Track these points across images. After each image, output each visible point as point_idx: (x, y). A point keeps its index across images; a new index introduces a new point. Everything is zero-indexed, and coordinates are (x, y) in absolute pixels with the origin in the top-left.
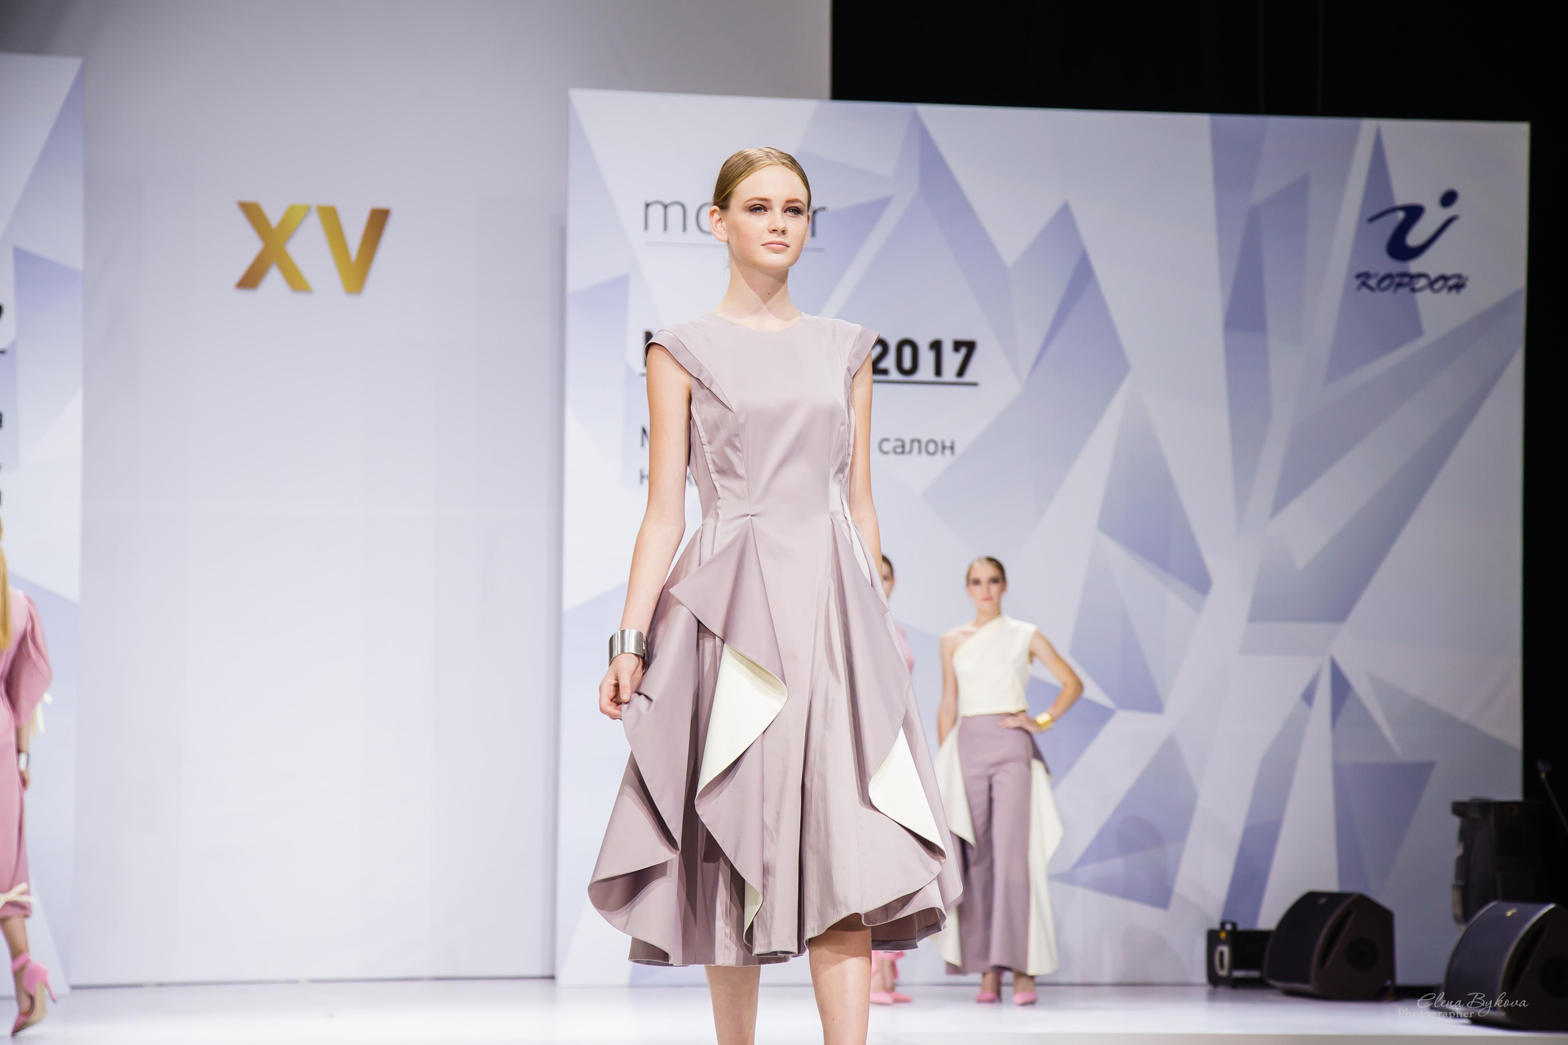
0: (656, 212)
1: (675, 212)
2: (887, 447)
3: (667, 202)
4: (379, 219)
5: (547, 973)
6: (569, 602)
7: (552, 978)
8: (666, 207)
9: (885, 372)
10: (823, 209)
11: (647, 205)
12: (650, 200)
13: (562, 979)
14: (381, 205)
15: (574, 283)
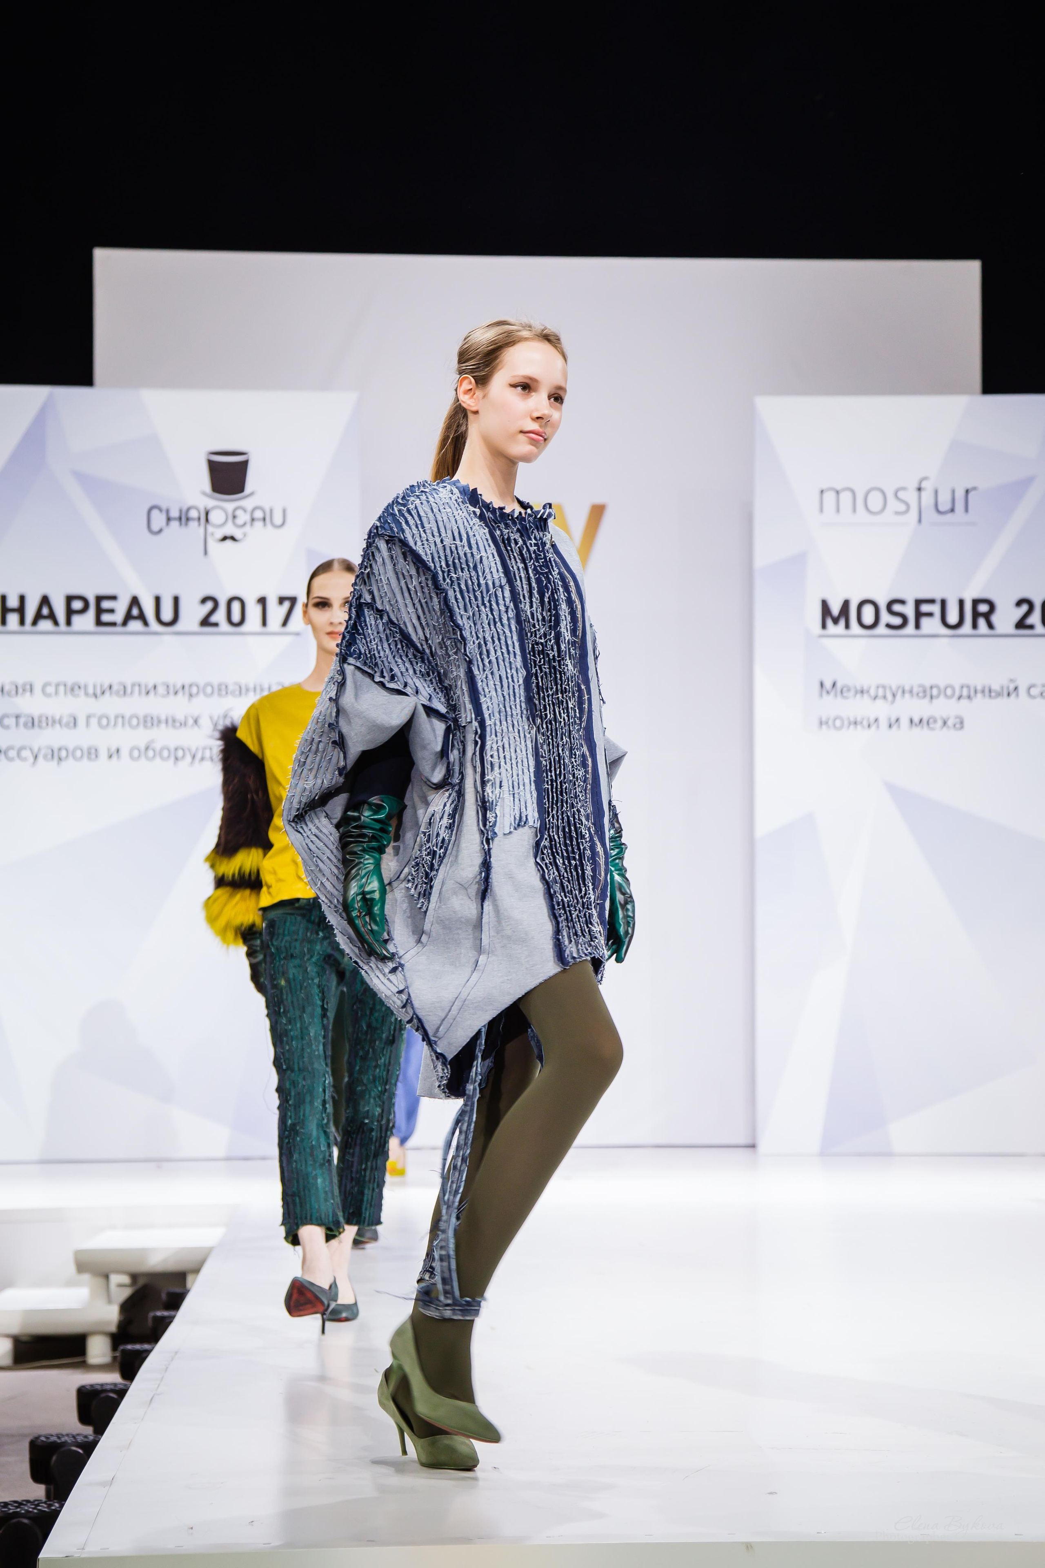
0: (830, 497)
1: (846, 497)
2: (1033, 691)
3: (838, 488)
4: (597, 512)
5: (748, 1141)
6: (761, 830)
7: (753, 1146)
8: (838, 492)
9: (1031, 627)
10: (975, 489)
11: (822, 491)
12: (824, 487)
13: (762, 1147)
14: (598, 501)
15: (759, 562)
